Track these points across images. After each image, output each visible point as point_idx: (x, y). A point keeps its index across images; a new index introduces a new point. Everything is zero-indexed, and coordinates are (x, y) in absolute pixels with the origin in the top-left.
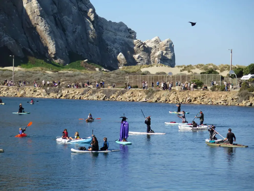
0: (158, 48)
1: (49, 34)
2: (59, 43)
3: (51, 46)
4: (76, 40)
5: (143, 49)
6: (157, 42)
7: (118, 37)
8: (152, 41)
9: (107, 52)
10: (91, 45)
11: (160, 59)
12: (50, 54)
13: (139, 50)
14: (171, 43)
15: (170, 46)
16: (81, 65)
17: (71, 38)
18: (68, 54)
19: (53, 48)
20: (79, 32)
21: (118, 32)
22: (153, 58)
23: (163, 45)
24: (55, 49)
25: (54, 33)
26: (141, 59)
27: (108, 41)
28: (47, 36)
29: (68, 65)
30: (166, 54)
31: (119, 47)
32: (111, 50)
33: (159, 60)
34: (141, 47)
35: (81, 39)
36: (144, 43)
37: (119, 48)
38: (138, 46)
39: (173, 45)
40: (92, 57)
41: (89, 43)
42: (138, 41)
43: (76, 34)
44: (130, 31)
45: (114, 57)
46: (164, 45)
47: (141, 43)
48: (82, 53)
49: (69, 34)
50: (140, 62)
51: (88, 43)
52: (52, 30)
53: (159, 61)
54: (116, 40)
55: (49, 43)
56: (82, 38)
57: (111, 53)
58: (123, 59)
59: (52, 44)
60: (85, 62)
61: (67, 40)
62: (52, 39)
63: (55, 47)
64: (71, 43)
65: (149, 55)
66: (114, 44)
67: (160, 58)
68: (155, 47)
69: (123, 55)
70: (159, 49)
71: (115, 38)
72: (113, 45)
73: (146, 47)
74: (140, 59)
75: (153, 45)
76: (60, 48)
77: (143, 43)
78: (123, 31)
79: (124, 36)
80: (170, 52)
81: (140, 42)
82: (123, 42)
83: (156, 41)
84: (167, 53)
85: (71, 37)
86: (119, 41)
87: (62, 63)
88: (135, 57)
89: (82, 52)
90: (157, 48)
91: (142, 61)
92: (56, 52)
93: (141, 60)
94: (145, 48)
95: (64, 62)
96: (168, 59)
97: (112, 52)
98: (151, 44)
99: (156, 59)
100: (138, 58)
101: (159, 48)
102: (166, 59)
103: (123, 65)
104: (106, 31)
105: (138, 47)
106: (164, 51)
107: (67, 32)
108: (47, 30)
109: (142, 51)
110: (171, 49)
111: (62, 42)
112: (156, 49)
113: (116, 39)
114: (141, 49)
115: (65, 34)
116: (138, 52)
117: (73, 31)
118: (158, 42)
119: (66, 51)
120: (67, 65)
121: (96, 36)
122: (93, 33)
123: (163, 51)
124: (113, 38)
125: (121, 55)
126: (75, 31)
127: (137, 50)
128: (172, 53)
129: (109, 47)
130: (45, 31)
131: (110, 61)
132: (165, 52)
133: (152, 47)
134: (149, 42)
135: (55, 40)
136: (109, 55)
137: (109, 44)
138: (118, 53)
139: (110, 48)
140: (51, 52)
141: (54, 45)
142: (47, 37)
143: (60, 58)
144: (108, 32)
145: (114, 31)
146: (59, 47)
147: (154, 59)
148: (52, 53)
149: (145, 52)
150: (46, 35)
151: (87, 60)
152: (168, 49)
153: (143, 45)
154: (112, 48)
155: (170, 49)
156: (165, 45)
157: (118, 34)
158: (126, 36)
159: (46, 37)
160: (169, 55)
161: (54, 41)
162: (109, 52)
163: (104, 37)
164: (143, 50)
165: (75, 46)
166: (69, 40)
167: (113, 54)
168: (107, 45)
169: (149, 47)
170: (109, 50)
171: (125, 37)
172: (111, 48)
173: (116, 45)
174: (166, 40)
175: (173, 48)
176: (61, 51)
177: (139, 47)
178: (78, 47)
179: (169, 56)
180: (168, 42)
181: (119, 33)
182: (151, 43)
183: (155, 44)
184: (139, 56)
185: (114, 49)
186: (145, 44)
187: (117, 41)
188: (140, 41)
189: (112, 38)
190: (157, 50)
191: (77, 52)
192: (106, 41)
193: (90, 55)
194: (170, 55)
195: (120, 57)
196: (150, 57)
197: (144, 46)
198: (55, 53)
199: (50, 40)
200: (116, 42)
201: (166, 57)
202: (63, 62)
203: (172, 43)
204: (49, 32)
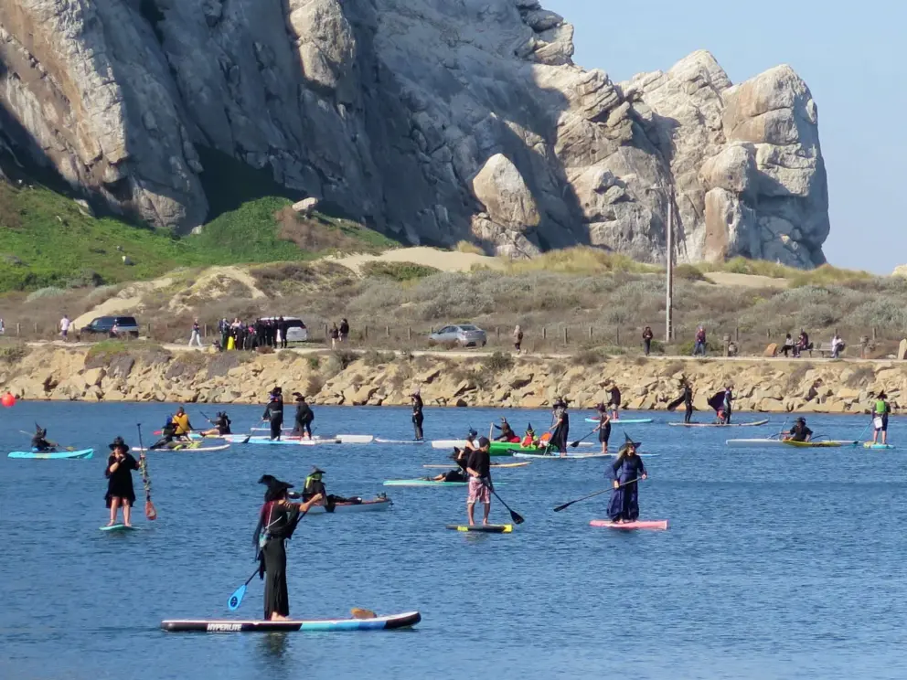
0: (717, 123)
1: (78, 36)
2: (141, 97)
3: (95, 110)
4: (227, 76)
5: (625, 131)
6: (705, 85)
7: (464, 54)
8: (675, 80)
9: (414, 152)
10: (321, 103)
11: (742, 196)
12: (87, 162)
13: (605, 140)
14: (798, 91)
15: (794, 112)
16: (281, 232)
17: (198, 63)
18: (199, 167)
19: (109, 123)
20: (246, 20)
21: (461, 23)
22: (691, 191)
23: (753, 108)
24: (121, 133)
25: (107, 29)
26: (622, 192)
27: (414, 79)
28: (72, 48)
29: (204, 230)
30: (773, 161)
31: (480, 120)
32: (437, 139)
33: (736, 203)
34: (615, 115)
35: (261, 67)
36: (633, 92)
37: (479, 126)
38: (598, 110)
39: (815, 108)
40: (331, 183)
41: (307, 94)
42: (595, 77)
43: (226, 36)
44: (533, 16)
45: (454, 180)
46: (758, 106)
47: (614, 94)
48: (272, 157)
49: (185, 38)
50: (612, 212)
51: (299, 92)
52: (96, 12)
53: (734, 209)
54: (454, 72)
55: (85, 94)
56: (264, 59)
57: (438, 154)
58: (517, 197)
59: (104, 101)
60: (302, 212)
61: (173, 72)
62: (100, 69)
63: (123, 116)
64: (203, 95)
65: (665, 171)
66: (448, 101)
67: (740, 188)
68: (700, 118)
69: (512, 167)
70: (727, 131)
71: (449, 61)
72: (441, 101)
73: (646, 116)
74: (614, 192)
75: (682, 108)
76: (151, 122)
77: (625, 93)
78: (488, 18)
79: (501, 50)
80: (797, 153)
81: (606, 88)
82: (501, 85)
83: (701, 82)
84: (776, 154)
85: (197, 52)
86: (476, 78)
87: (166, 220)
88: (580, 184)
89: (272, 151)
90: (707, 123)
91: (629, 204)
92: (127, 148)
93: (623, 199)
94: (638, 127)
95: (177, 216)
96: (786, 197)
97: (446, 148)
98: (672, 99)
99: (718, 193)
100: (601, 190)
101: (721, 127)
102: (776, 192)
103: (514, 234)
104: (393, 14)
105: (594, 120)
106: (759, 146)
107: (171, 25)
108: (66, 8)
109: (625, 143)
110: (799, 129)
111: (156, 84)
112: (703, 133)
113: (456, 67)
114: (615, 133)
115: (160, 36)
116: (596, 146)
117: (208, 18)
118: (713, 87)
119: (188, 145)
120: (198, 230)
121: (349, 46)
122: (329, 31)
123: (756, 146)
124: (440, 60)
125: (502, 172)
126: (221, 18)
127: (593, 138)
128: (808, 156)
129: (422, 118)
130: (58, 14)
131: (434, 208)
132: (764, 151)
133: (679, 119)
134: (655, 84)
135: (115, 74)
136: (427, 166)
137: (423, 100)
138: (481, 158)
139: (432, 128)
140: (97, 152)
141: (117, 108)
142: (72, 55)
143: (152, 190)
144: (406, 20)
145: (437, 16)
146: (143, 120)
147: (700, 195)
148: (100, 157)
149: (641, 152)
150: (64, 42)
151: (311, 201)
152: (783, 133)
153: (626, 105)
154: (444, 128)
155: (793, 133)
156: (762, 108)
157: (462, 38)
158: (513, 47)
159: (61, 55)
160: (792, 172)
161: (111, 82)
162: (427, 151)
163: (387, 56)
164: (629, 136)
165: (227, 110)
166: (189, 74)
167: (449, 166)
168: (413, 106)
169: (661, 118)
170: (421, 137)
171: (510, 52)
172: (438, 125)
173: (463, 105)
174: (770, 75)
175: (814, 126)
176: (153, 142)
177: (603, 116)
178: (242, 120)
179: (792, 179)
180: (780, 86)
181: (469, 30)
182: (671, 93)
183: (694, 100)
184: (605, 175)
185: (453, 133)
186: (638, 100)
187: (462, 80)
188: (606, 82)
189: (433, 59)
190: (712, 137)
191: (240, 149)
192: (400, 77)
193: (320, 172)
194: (800, 173)
195: (499, 180)
196: (670, 181)
197: (631, 115)
198: (123, 154)
199: (88, 72)
200: (458, 88)
201: (774, 183)
202: (169, 211)
203: (807, 94)
204: (79, 25)
